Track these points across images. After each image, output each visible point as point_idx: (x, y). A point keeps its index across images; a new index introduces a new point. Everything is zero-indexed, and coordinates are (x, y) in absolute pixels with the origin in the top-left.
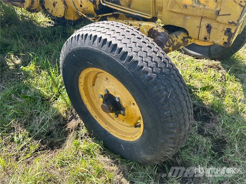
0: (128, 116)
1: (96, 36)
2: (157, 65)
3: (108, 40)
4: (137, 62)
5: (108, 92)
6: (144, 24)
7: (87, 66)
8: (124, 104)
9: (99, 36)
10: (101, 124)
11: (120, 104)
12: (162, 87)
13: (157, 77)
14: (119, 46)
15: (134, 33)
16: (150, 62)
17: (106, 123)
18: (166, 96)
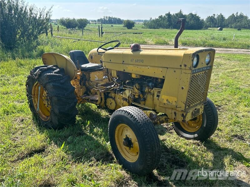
0: (135, 148)
1: (123, 110)
2: (144, 121)
3: (127, 111)
4: (136, 118)
5: (127, 136)
6: (148, 111)
7: (119, 124)
8: (133, 141)
9: (124, 110)
10: (122, 155)
11: (131, 141)
12: (145, 129)
13: (143, 125)
14: (131, 113)
15: (141, 112)
16: (141, 119)
17: (126, 155)
18: (146, 132)
